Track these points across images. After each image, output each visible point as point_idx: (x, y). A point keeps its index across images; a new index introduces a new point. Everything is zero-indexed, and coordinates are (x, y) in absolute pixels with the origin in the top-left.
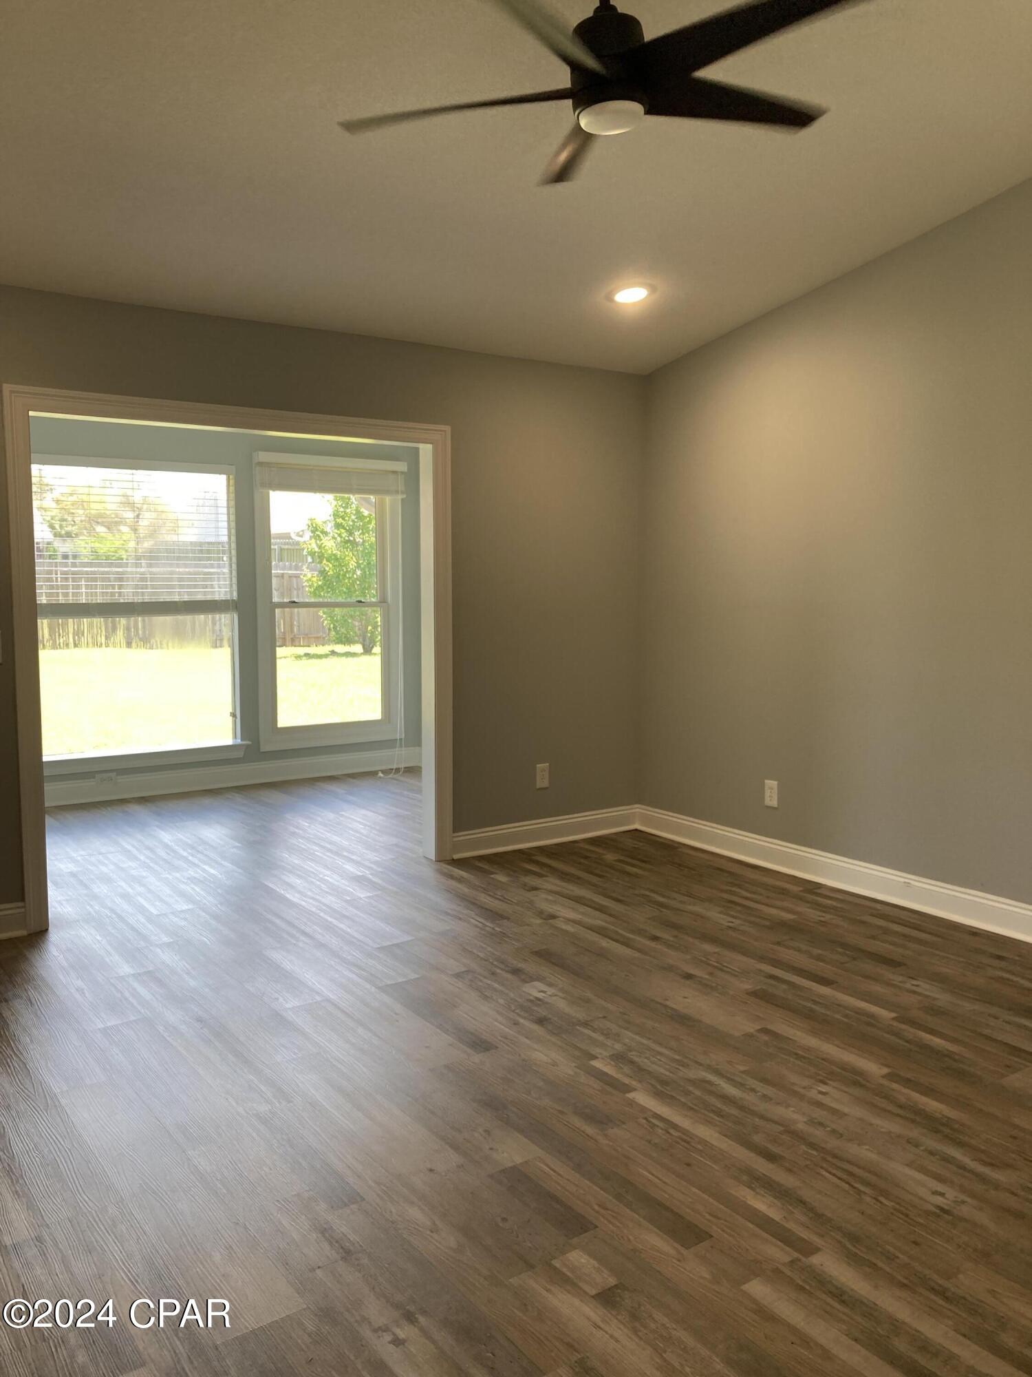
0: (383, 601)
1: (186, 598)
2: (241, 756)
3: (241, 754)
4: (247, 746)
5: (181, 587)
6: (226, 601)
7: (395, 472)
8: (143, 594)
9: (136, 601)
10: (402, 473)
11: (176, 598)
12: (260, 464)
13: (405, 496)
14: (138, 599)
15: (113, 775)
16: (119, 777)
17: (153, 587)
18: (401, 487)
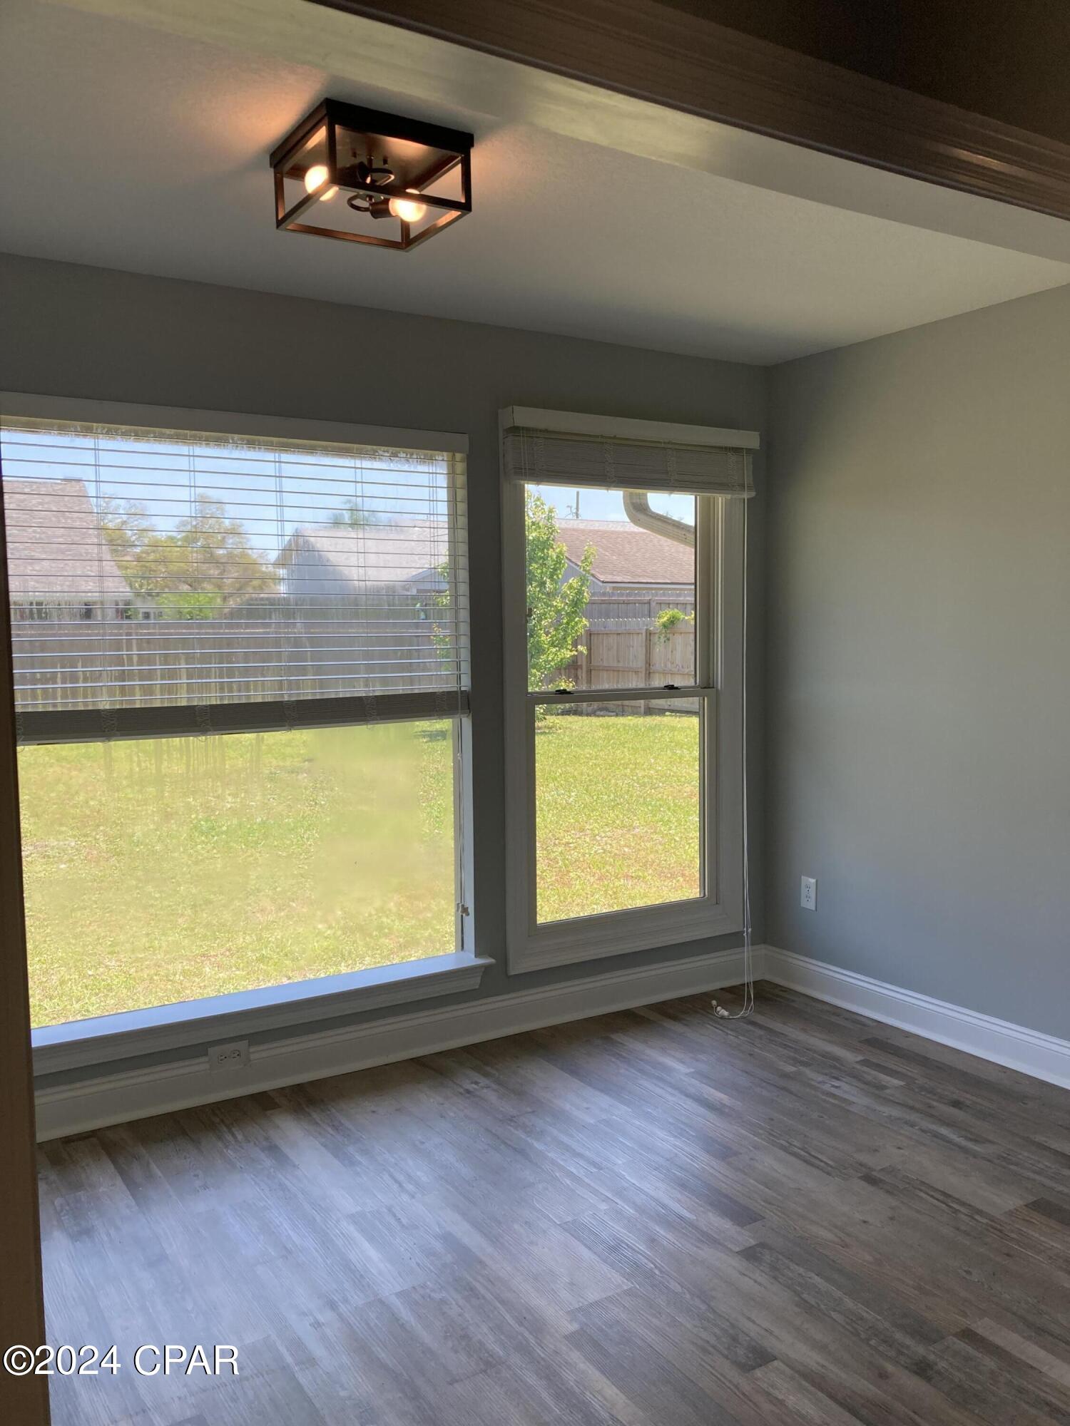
0: (706, 685)
1: (378, 690)
2: (477, 987)
3: (475, 982)
4: (486, 969)
5: (370, 669)
6: (450, 695)
7: (736, 450)
8: (297, 684)
9: (286, 698)
10: (749, 451)
11: (360, 691)
12: (515, 430)
13: (753, 494)
14: (287, 695)
15: (242, 1045)
16: (252, 1050)
17: (319, 669)
18: (748, 479)
